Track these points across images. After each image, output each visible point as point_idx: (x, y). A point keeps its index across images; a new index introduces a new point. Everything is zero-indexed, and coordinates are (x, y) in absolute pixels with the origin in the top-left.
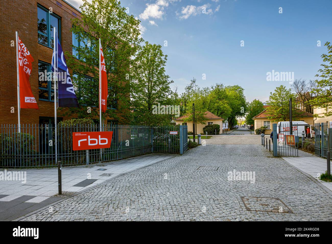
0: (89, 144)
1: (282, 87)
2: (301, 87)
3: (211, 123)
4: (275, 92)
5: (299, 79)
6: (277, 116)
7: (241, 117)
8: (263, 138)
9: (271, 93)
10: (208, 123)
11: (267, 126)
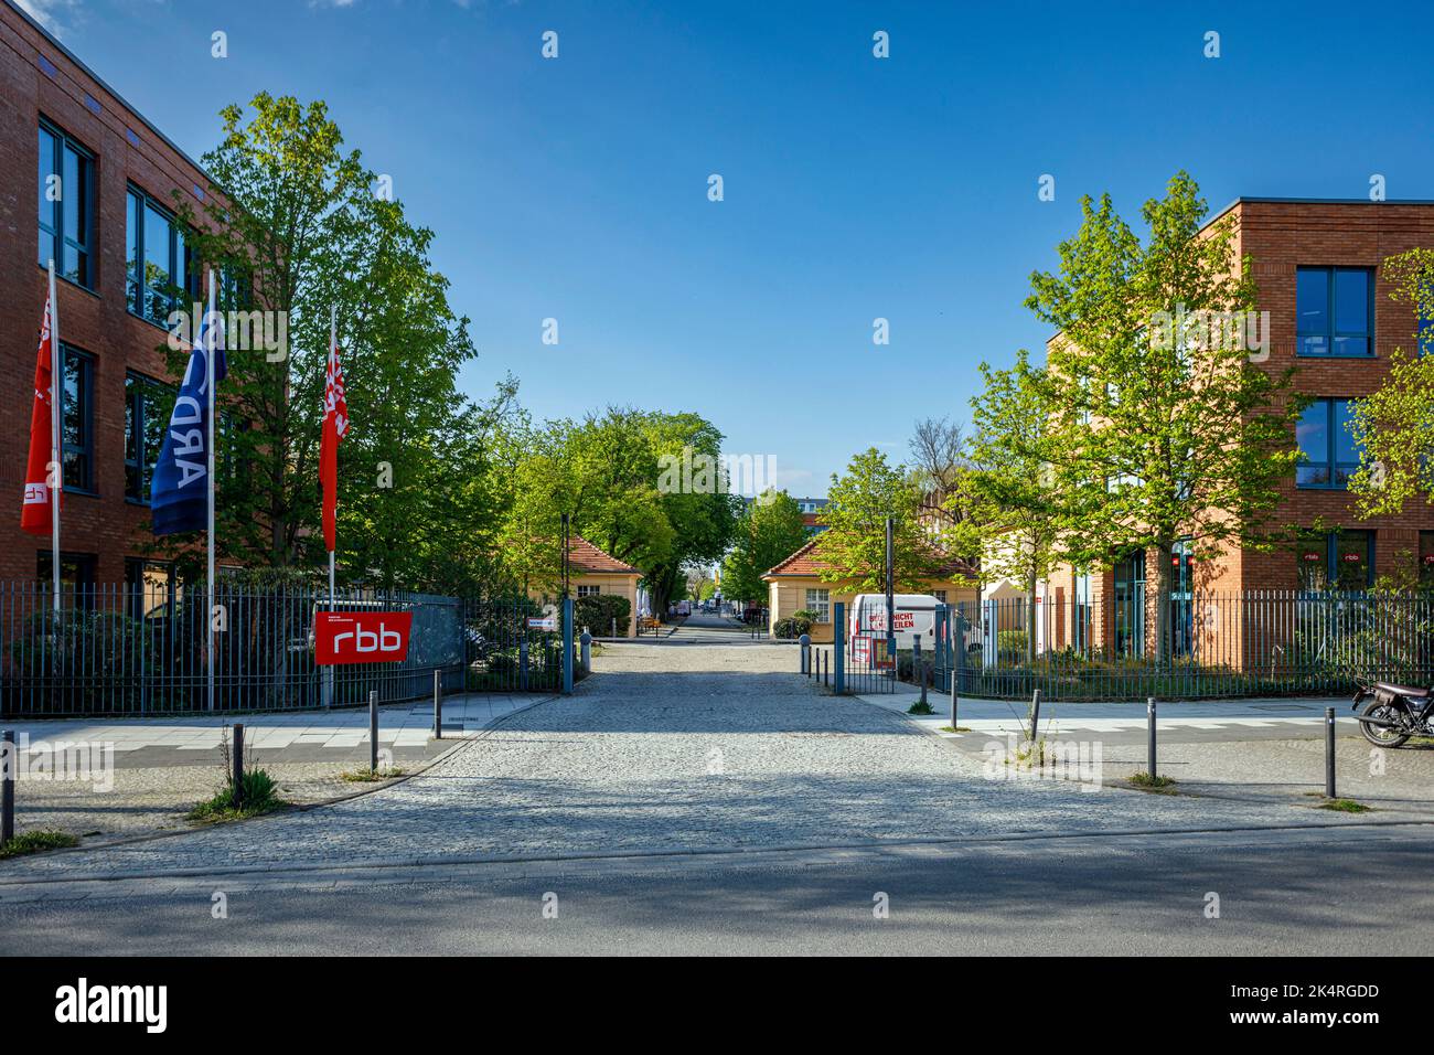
0: (359, 649)
1: (875, 457)
2: (945, 450)
3: (592, 590)
4: (849, 475)
5: (939, 421)
6: (854, 570)
7: (707, 565)
8: (806, 649)
9: (835, 476)
10: (580, 588)
11: (817, 610)
